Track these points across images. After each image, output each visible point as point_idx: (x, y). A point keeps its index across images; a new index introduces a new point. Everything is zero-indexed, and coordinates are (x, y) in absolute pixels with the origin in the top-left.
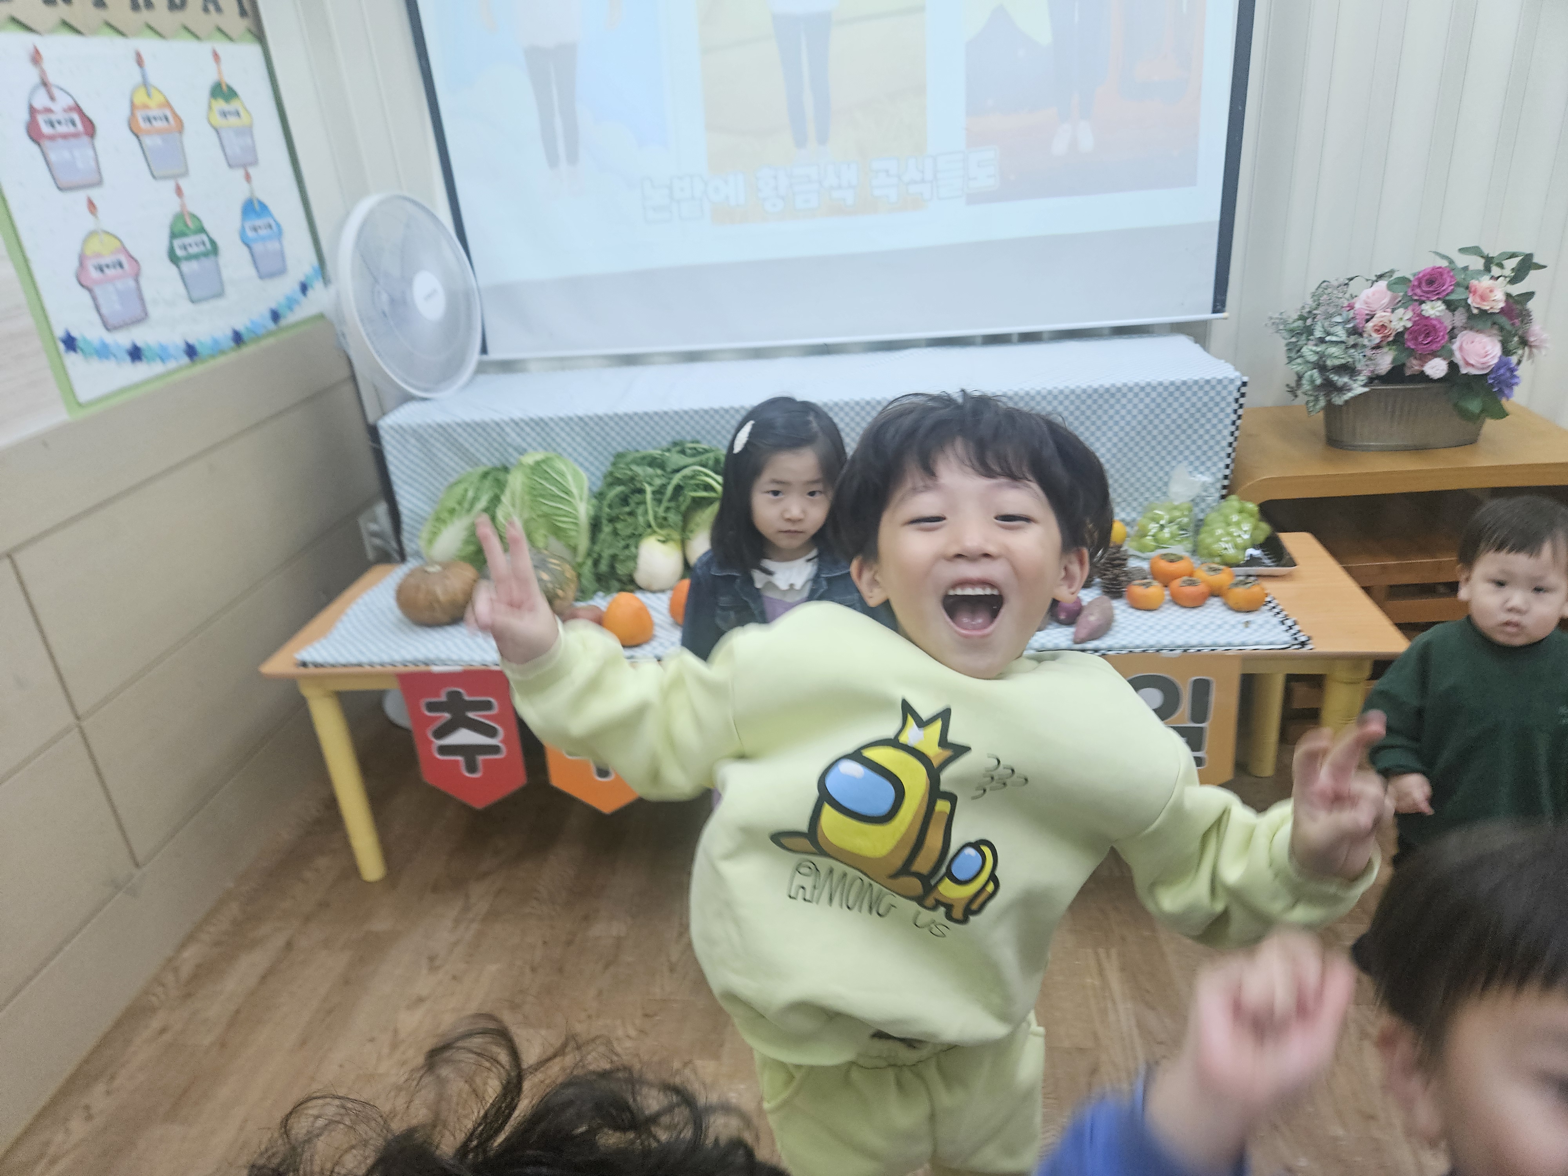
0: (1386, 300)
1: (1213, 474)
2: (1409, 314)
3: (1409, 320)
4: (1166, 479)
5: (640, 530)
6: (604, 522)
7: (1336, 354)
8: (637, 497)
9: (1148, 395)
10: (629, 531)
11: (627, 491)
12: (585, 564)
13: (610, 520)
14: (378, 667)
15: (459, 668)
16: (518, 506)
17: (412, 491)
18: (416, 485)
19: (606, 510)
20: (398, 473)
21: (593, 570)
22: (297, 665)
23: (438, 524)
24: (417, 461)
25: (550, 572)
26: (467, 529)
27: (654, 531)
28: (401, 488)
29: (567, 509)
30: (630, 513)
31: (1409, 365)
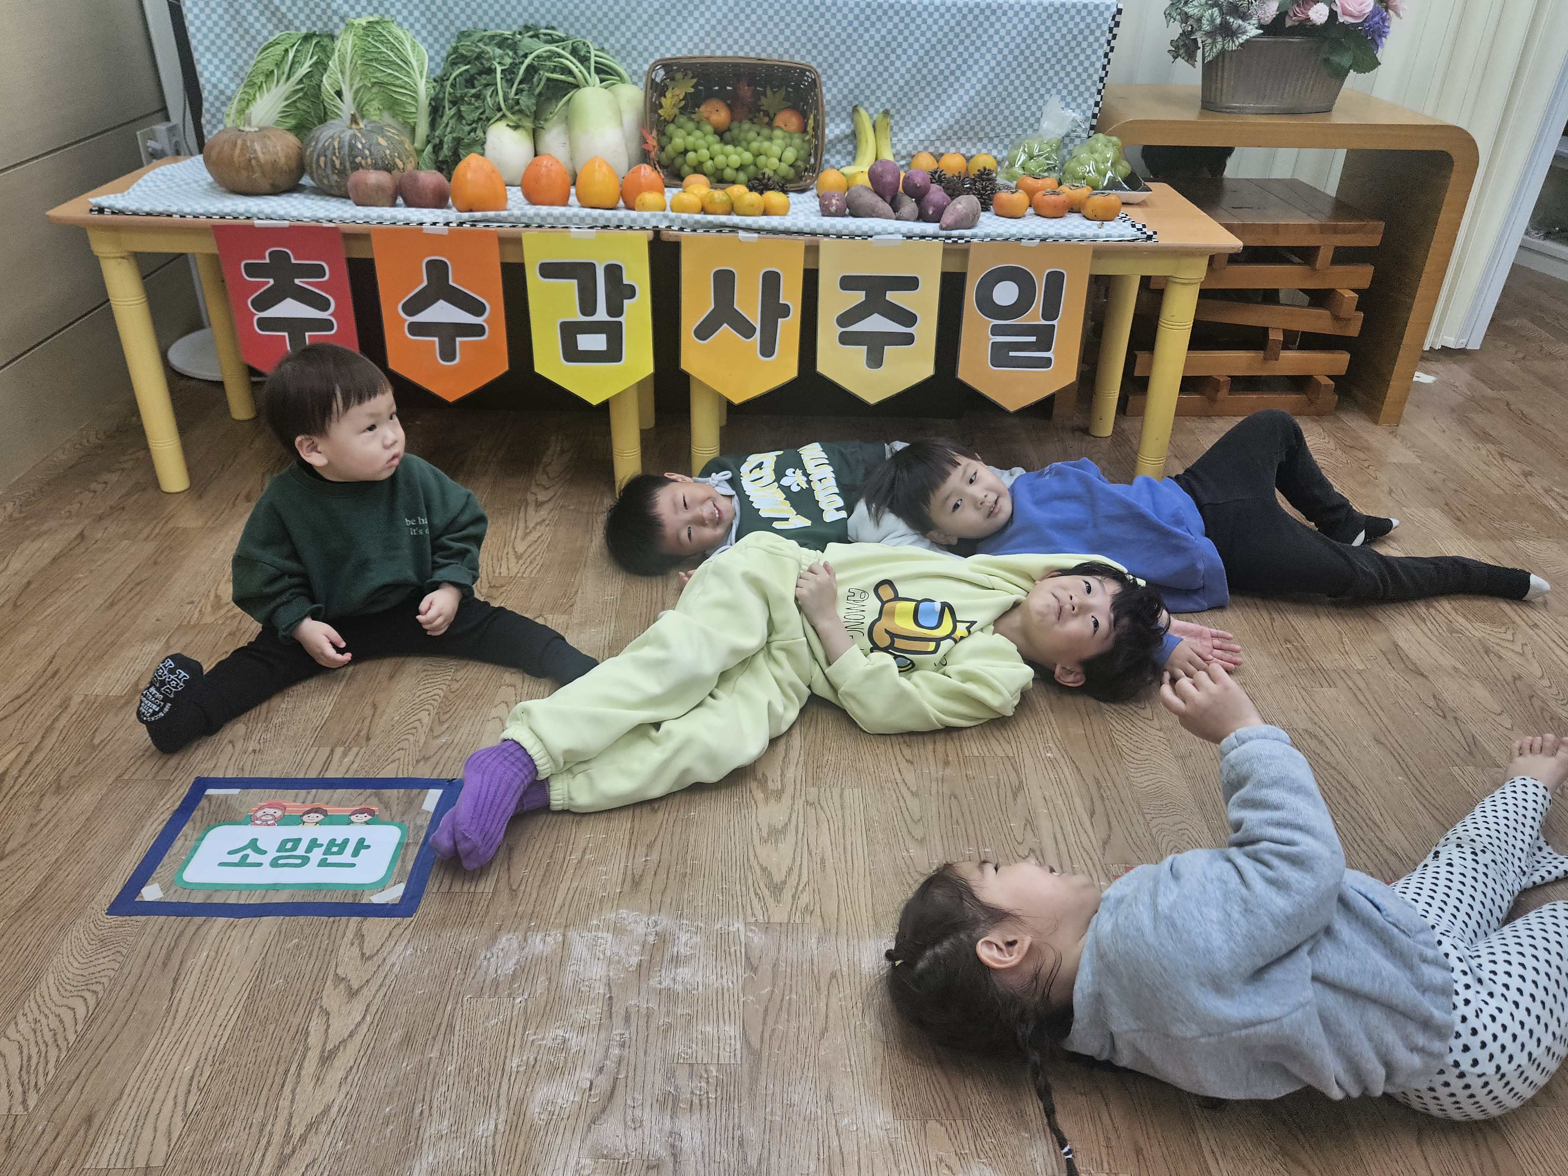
5: (488, 114)
6: (447, 104)
8: (483, 79)
10: (476, 115)
11: (472, 71)
12: (423, 151)
13: (454, 103)
14: (189, 218)
15: (286, 224)
16: (348, 73)
17: (216, 61)
18: (221, 55)
19: (449, 89)
20: (199, 36)
21: (433, 157)
22: (91, 210)
23: (251, 91)
24: (222, 24)
25: (388, 139)
26: (286, 99)
27: (504, 116)
28: (202, 55)
29: (406, 79)
30: (477, 96)
31: (1291, 13)
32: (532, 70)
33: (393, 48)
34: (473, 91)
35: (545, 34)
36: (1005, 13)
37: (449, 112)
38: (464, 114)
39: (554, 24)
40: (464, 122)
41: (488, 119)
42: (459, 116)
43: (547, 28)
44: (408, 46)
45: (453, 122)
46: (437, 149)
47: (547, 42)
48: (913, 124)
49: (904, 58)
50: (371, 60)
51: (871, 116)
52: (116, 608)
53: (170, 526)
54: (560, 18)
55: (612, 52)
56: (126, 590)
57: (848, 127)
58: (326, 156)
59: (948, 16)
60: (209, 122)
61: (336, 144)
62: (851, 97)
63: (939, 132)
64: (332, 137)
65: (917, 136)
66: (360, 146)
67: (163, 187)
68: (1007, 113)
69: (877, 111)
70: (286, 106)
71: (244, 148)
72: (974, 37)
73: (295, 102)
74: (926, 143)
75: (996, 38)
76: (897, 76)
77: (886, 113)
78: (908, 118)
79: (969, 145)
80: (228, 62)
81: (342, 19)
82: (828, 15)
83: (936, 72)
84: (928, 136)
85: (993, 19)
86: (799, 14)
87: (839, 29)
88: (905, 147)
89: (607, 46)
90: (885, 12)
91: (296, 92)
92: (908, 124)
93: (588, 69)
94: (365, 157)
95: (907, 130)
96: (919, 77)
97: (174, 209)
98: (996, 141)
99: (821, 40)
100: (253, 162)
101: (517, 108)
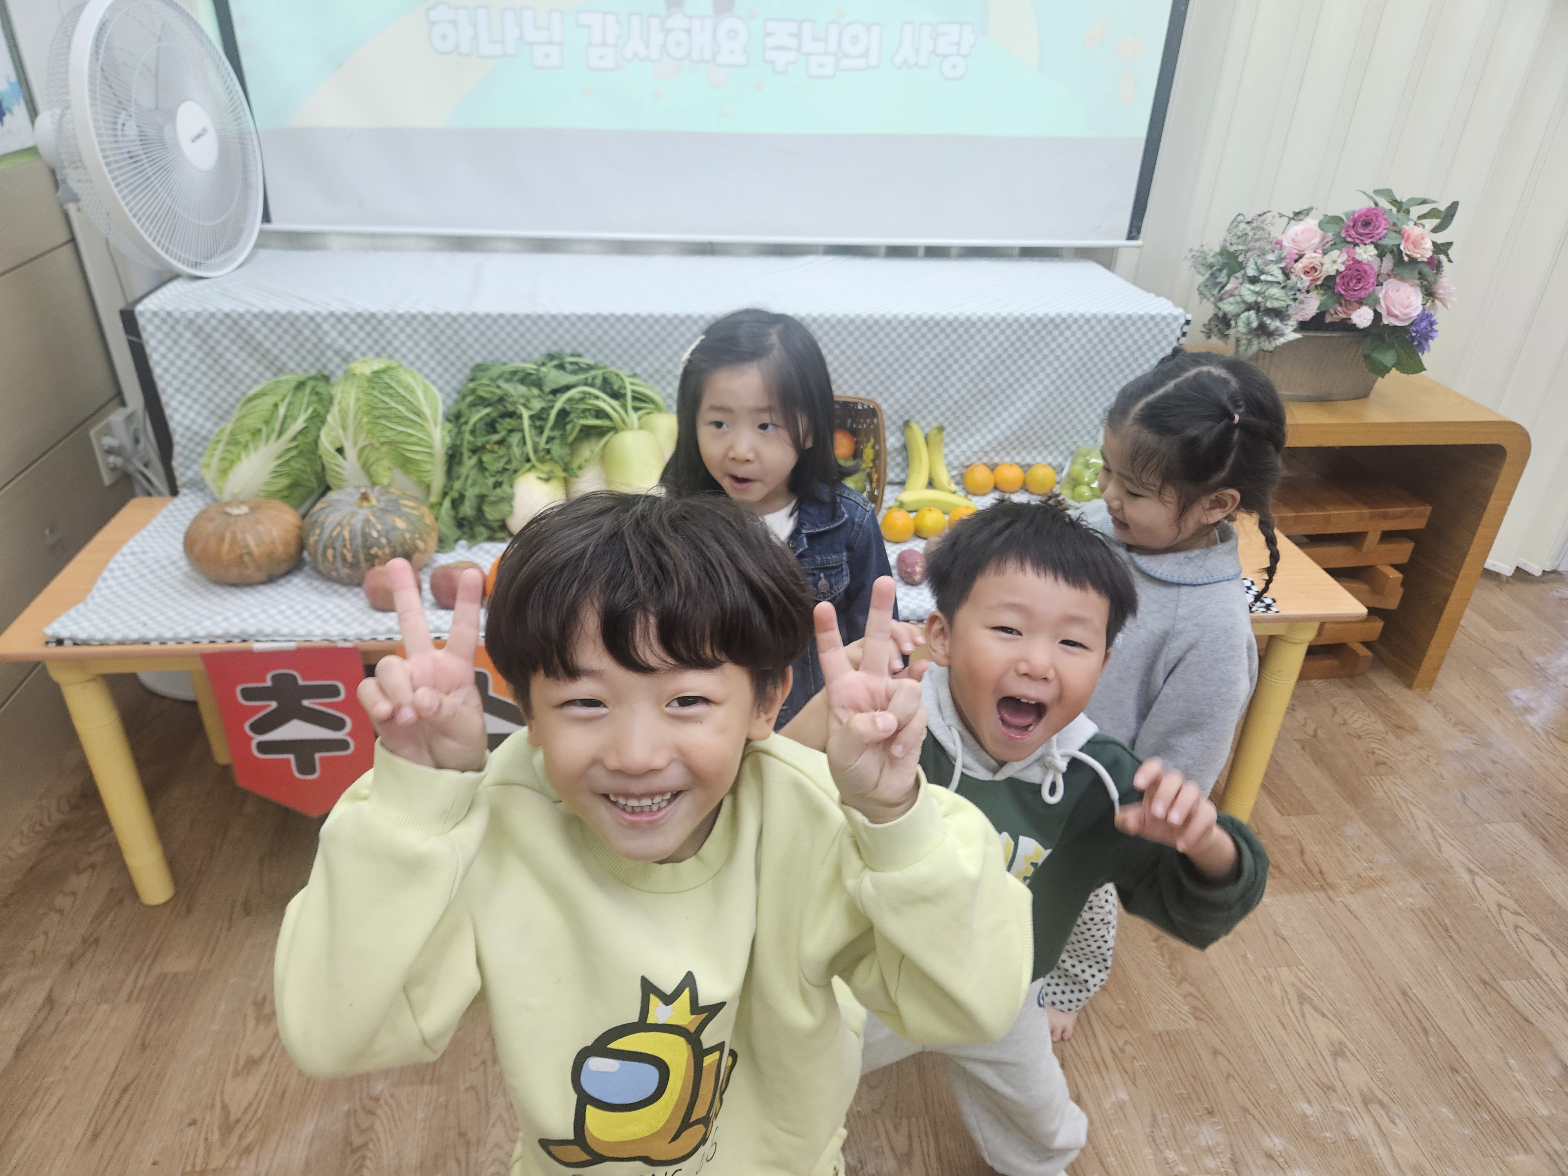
0: (1317, 240)
2: (1343, 257)
3: (1342, 263)
5: (515, 464)
6: (466, 454)
7: (1277, 296)
8: (508, 423)
10: (500, 466)
11: (494, 415)
12: (440, 510)
13: (474, 451)
14: (172, 644)
15: (292, 645)
16: (351, 430)
17: (188, 402)
18: (194, 394)
19: (468, 437)
20: (167, 377)
21: (453, 514)
22: (47, 642)
23: (234, 449)
24: (194, 362)
25: (406, 516)
26: (279, 457)
27: (533, 467)
28: (172, 397)
29: (420, 435)
30: (500, 443)
31: (1332, 311)
32: (563, 414)
33: (403, 401)
34: (496, 437)
35: (572, 363)
36: (1069, 327)
37: (469, 462)
38: (486, 465)
39: (581, 350)
40: (487, 474)
41: (515, 471)
42: (481, 466)
43: (572, 355)
44: (420, 394)
45: (473, 474)
46: (456, 504)
47: (574, 372)
48: (966, 435)
49: (960, 373)
50: (379, 416)
51: (923, 429)
52: (101, 1142)
54: (587, 344)
55: (645, 376)
57: (898, 440)
58: (334, 548)
59: (1009, 332)
60: (181, 465)
61: (346, 533)
62: (902, 412)
63: (995, 443)
64: (340, 523)
65: (970, 447)
66: (375, 534)
68: (1065, 421)
69: (929, 424)
70: (279, 466)
71: (234, 539)
72: (1034, 351)
73: (288, 461)
74: (981, 454)
75: (1058, 352)
76: (952, 391)
77: (941, 429)
78: (961, 429)
79: (1024, 453)
80: (203, 400)
81: (337, 353)
82: (881, 335)
83: (993, 385)
84: (982, 448)
85: (1056, 333)
86: (851, 334)
87: (892, 348)
88: (957, 458)
89: (638, 370)
90: (943, 330)
91: (289, 450)
92: (960, 435)
93: (624, 407)
94: (381, 546)
95: (959, 440)
96: (975, 391)
98: (1052, 448)
99: (872, 358)
101: (548, 457)
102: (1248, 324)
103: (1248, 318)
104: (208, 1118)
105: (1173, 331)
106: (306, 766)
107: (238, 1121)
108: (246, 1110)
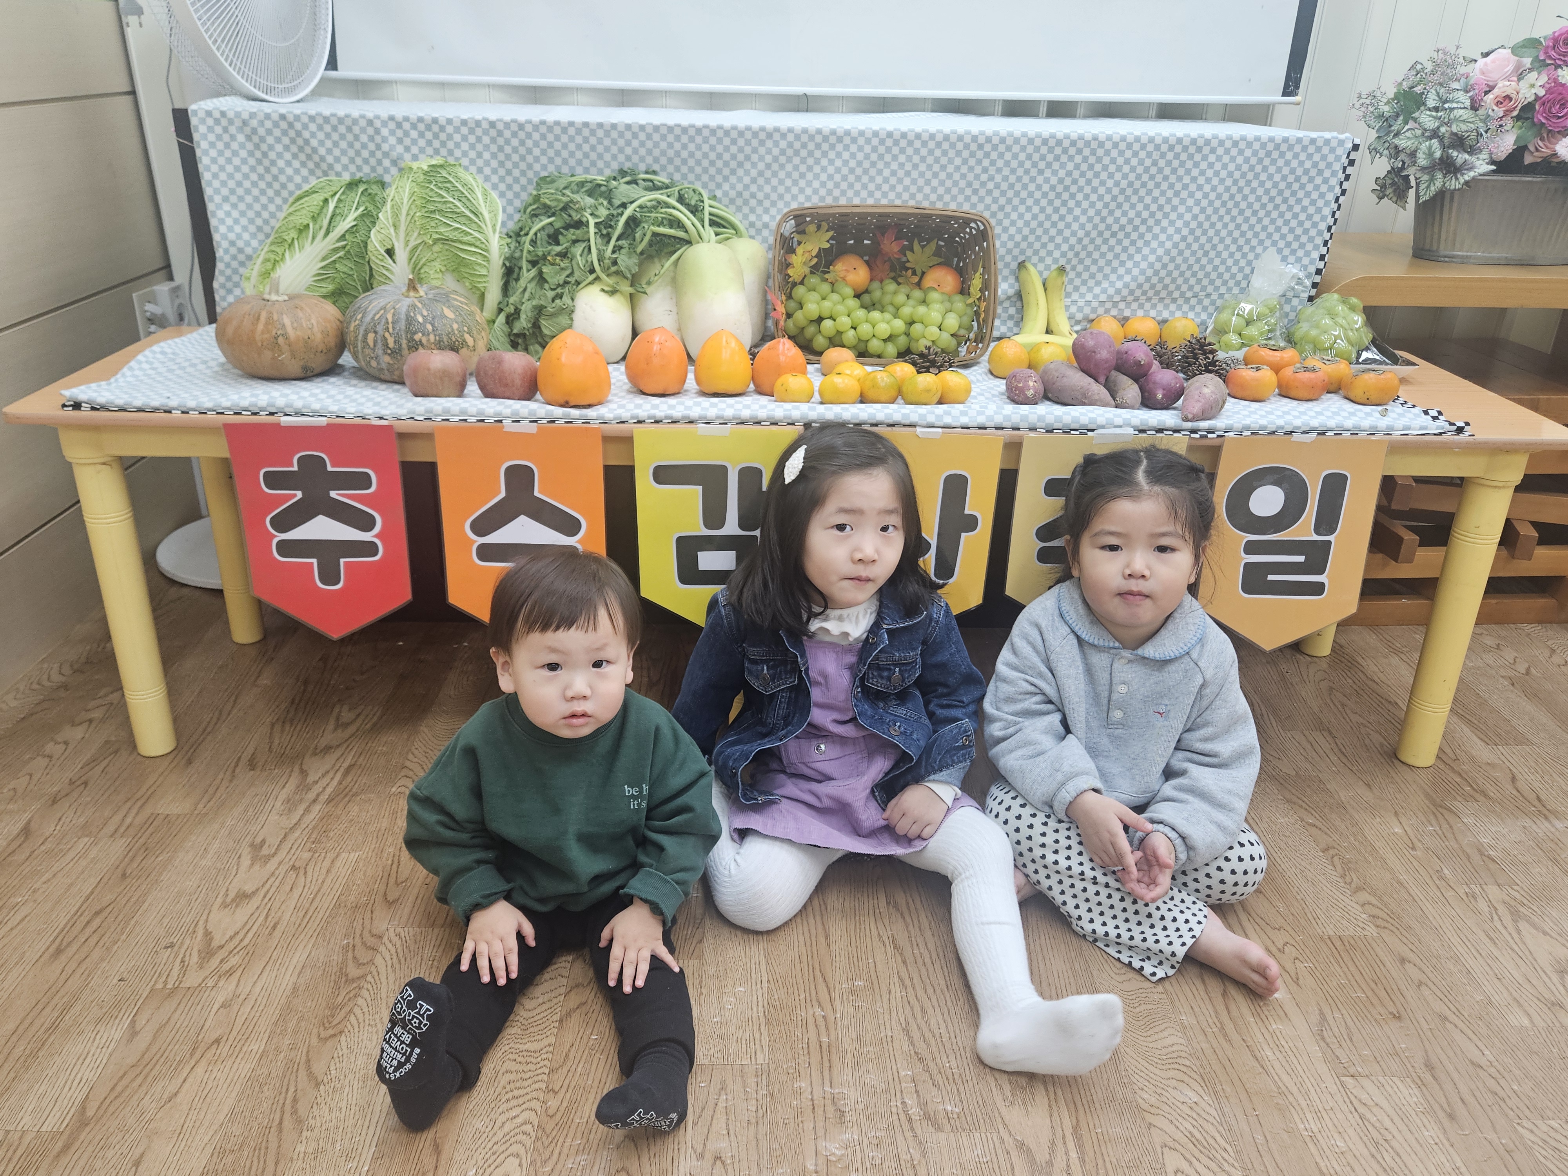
0: (1510, 68)
1: (1305, 267)
2: (1544, 79)
3: (1542, 86)
4: (1247, 270)
5: (577, 274)
6: (525, 265)
7: (1465, 117)
8: (572, 234)
9: (1241, 152)
10: (561, 278)
11: (558, 225)
12: (494, 322)
13: (533, 263)
14: (194, 414)
15: (323, 421)
16: (403, 228)
17: (235, 214)
18: (242, 206)
19: (527, 246)
20: (216, 184)
21: (506, 329)
22: (64, 406)
23: (279, 250)
24: (245, 169)
25: (456, 309)
26: (323, 259)
27: (598, 278)
28: (219, 206)
29: (476, 234)
30: (563, 255)
31: (1532, 148)
32: (633, 223)
33: (460, 196)
34: (558, 249)
35: (646, 180)
36: (1213, 151)
37: (527, 274)
38: (547, 277)
39: (656, 167)
40: (546, 286)
41: (578, 283)
42: (541, 279)
43: (647, 173)
44: (478, 193)
45: (531, 287)
46: (511, 319)
47: (650, 189)
48: (1091, 283)
49: (1085, 205)
50: (433, 212)
51: (1040, 273)
52: (63, 958)
53: (148, 811)
54: (663, 160)
55: (726, 200)
56: (79, 926)
57: (1011, 286)
58: (375, 332)
59: (1142, 155)
60: (223, 286)
61: (390, 317)
62: (1016, 252)
63: (1125, 292)
64: (384, 308)
65: (1096, 296)
66: (420, 320)
67: (162, 370)
68: (1209, 268)
69: (1047, 267)
70: (323, 268)
71: (270, 322)
72: (1173, 179)
73: (334, 262)
74: (1108, 305)
75: (1201, 180)
76: (1075, 226)
77: (1062, 270)
78: (1085, 275)
79: (1160, 307)
80: (251, 214)
81: (394, 163)
82: (994, 155)
83: (1124, 221)
84: (1110, 297)
85: (1198, 157)
86: (959, 153)
87: (1006, 171)
88: (1080, 309)
89: (719, 194)
90: (1065, 151)
91: (336, 250)
92: (1084, 282)
93: (702, 221)
94: (426, 334)
95: (1083, 289)
96: (1102, 227)
97: (173, 403)
98: (1193, 301)
99: (983, 184)
100: (281, 340)
101: (614, 269)
102: (1430, 154)
103: (1430, 147)
104: (187, 942)
105: (1338, 158)
106: (330, 575)
107: (221, 947)
108: (231, 938)
